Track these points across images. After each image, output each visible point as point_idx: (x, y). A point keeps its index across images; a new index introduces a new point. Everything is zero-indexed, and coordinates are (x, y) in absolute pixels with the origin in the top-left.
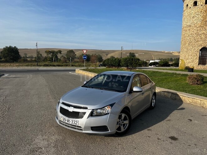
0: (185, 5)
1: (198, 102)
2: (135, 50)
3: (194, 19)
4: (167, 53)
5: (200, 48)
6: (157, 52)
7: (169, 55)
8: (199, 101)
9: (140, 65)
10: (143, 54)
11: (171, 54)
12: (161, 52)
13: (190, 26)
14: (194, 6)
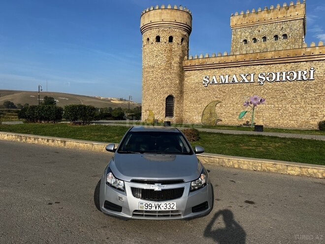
0: (144, 39)
1: (216, 161)
2: (53, 93)
3: (157, 59)
4: (103, 100)
5: (166, 96)
6: (88, 97)
7: (107, 102)
8: (218, 159)
9: (97, 118)
10: (67, 99)
11: (109, 101)
12: (95, 98)
13: (153, 67)
14: (156, 41)
